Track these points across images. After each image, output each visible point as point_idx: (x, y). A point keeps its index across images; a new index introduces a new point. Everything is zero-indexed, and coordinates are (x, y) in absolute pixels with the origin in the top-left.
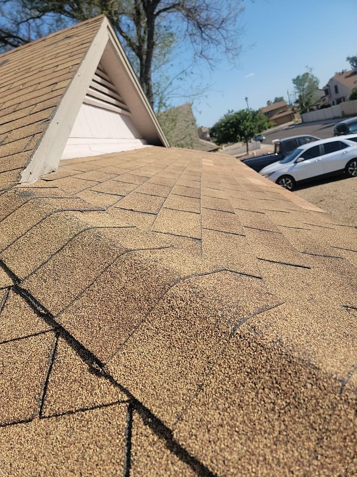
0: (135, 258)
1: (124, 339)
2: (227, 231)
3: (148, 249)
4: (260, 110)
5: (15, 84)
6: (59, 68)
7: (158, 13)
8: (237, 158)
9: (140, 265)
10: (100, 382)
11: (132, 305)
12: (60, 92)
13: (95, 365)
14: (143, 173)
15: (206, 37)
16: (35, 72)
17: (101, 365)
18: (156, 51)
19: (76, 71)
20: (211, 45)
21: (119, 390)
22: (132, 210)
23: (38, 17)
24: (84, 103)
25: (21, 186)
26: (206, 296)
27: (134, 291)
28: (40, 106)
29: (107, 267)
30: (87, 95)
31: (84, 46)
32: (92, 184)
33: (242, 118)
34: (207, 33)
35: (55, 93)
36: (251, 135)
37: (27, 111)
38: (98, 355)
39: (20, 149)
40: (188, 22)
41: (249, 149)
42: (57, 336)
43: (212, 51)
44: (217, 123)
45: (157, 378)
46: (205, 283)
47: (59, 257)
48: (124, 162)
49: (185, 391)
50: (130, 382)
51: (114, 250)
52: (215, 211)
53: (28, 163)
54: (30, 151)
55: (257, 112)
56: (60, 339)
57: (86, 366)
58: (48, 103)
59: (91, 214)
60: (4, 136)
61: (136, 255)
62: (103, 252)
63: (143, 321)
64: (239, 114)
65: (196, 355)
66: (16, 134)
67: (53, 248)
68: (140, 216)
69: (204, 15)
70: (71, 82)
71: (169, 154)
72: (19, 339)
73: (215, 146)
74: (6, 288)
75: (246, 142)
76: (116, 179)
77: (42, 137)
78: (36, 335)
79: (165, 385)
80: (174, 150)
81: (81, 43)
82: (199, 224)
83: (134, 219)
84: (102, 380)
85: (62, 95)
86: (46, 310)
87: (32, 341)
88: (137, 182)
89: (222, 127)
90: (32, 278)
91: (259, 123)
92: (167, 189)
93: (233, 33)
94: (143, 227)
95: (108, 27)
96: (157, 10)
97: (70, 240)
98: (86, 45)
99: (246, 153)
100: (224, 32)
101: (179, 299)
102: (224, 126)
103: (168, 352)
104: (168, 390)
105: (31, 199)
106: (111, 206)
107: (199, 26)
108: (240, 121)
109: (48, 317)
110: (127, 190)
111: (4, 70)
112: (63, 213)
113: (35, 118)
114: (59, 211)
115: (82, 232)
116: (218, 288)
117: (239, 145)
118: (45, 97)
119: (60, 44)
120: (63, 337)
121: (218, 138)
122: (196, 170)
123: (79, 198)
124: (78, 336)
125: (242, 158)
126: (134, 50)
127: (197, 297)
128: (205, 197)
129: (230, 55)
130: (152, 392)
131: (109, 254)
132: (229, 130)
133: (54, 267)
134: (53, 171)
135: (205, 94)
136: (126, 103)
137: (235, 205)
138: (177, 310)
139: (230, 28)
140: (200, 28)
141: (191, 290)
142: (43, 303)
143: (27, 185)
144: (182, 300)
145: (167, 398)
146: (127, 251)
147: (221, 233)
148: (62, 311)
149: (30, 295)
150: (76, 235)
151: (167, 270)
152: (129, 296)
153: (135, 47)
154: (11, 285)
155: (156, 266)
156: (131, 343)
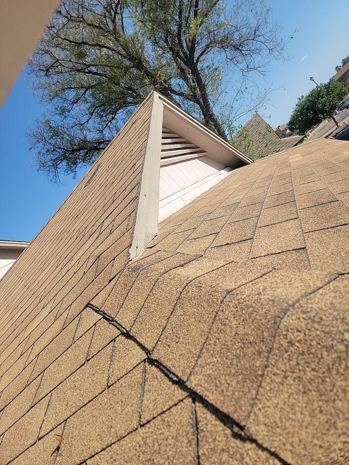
0: (239, 297)
1: (254, 392)
2: (334, 225)
3: (249, 282)
4: (331, 80)
5: (109, 180)
6: (134, 151)
7: (197, 61)
8: (327, 137)
9: (244, 304)
10: (246, 448)
11: (250, 351)
12: (139, 170)
13: (236, 429)
14: (233, 201)
15: (247, 53)
16: (119, 163)
17: (242, 428)
18: (209, 90)
19: (146, 147)
20: (254, 56)
21: (268, 455)
22: (228, 244)
23: (113, 118)
24: (161, 166)
25: (132, 262)
26: (324, 318)
27: (247, 334)
28: (128, 189)
29: (215, 316)
30: (162, 158)
31: (146, 123)
32: (189, 233)
33: (315, 98)
34: (245, 49)
35: (136, 173)
36: (333, 107)
37: (122, 197)
38: (235, 417)
39: (123, 231)
40: (225, 51)
41: (338, 121)
42: (194, 402)
43: (257, 60)
44: (292, 116)
45: (303, 433)
46: (320, 302)
47: (173, 318)
48: (213, 197)
49: (340, 446)
50: (276, 444)
51: (216, 295)
52: (314, 208)
53: (132, 241)
54: (131, 230)
55: (329, 83)
56: (197, 404)
57: (228, 431)
58: (133, 184)
59: (190, 265)
60: (111, 225)
61: (237, 294)
62: (207, 301)
63: (266, 366)
64: (311, 95)
65: (338, 396)
66: (119, 220)
67: (167, 312)
68: (237, 246)
69: (236, 36)
70: (145, 157)
71: (256, 169)
72: (164, 412)
73: (298, 137)
74: (142, 361)
75: (331, 116)
76: (209, 218)
77: (136, 213)
78: (176, 405)
79: (315, 441)
80: (258, 162)
81: (143, 122)
82: (300, 230)
83: (231, 253)
84: (249, 445)
85: (141, 172)
86: (177, 377)
87: (174, 412)
88: (229, 212)
89: (299, 117)
90: (158, 347)
91: (337, 92)
92: (258, 206)
93: (269, 34)
94: (240, 259)
95: (159, 97)
96: (196, 59)
97: (179, 298)
98: (147, 122)
99: (336, 126)
100: (261, 39)
101: (295, 330)
102: (300, 115)
103: (306, 399)
104: (321, 447)
105: (141, 271)
106: (208, 248)
107: (236, 48)
108: (315, 102)
109: (180, 383)
110: (220, 225)
111: (100, 173)
112: (167, 275)
113: (127, 200)
114: (163, 274)
115: (185, 287)
116: (336, 302)
117: (325, 122)
118: (130, 180)
119: (129, 132)
120: (199, 402)
121: (299, 128)
122: (285, 171)
123: (179, 252)
124: (211, 398)
125: (334, 134)
126: (191, 100)
127: (314, 321)
128: (300, 196)
129: (276, 53)
130: (303, 452)
131: (213, 302)
132: (307, 116)
133: (173, 330)
134: (155, 237)
135: (267, 98)
136: (198, 146)
137: (336, 190)
138: (297, 344)
139: (264, 31)
140: (238, 49)
141: (305, 316)
142: (173, 370)
143: (137, 259)
144: (298, 331)
145: (323, 458)
146: (229, 292)
147: (326, 230)
148: (190, 374)
149: (161, 364)
150: (181, 293)
151: (273, 300)
152: (245, 342)
153: (190, 97)
154: (145, 358)
155: (260, 299)
156: (263, 395)
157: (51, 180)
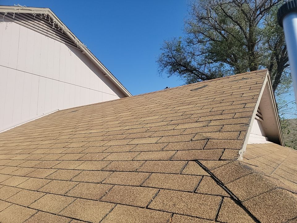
6: (244, 95)
7: (286, 66)
19: (258, 99)
23: (211, 63)
28: (238, 115)
53: (242, 148)
54: (242, 141)
58: (244, 114)
60: (220, 127)
70: (256, 104)
77: (246, 134)
81: (256, 83)
85: (253, 112)
98: (260, 85)
105: (254, 172)
118: (240, 110)
119: (240, 81)
157: (158, 71)
